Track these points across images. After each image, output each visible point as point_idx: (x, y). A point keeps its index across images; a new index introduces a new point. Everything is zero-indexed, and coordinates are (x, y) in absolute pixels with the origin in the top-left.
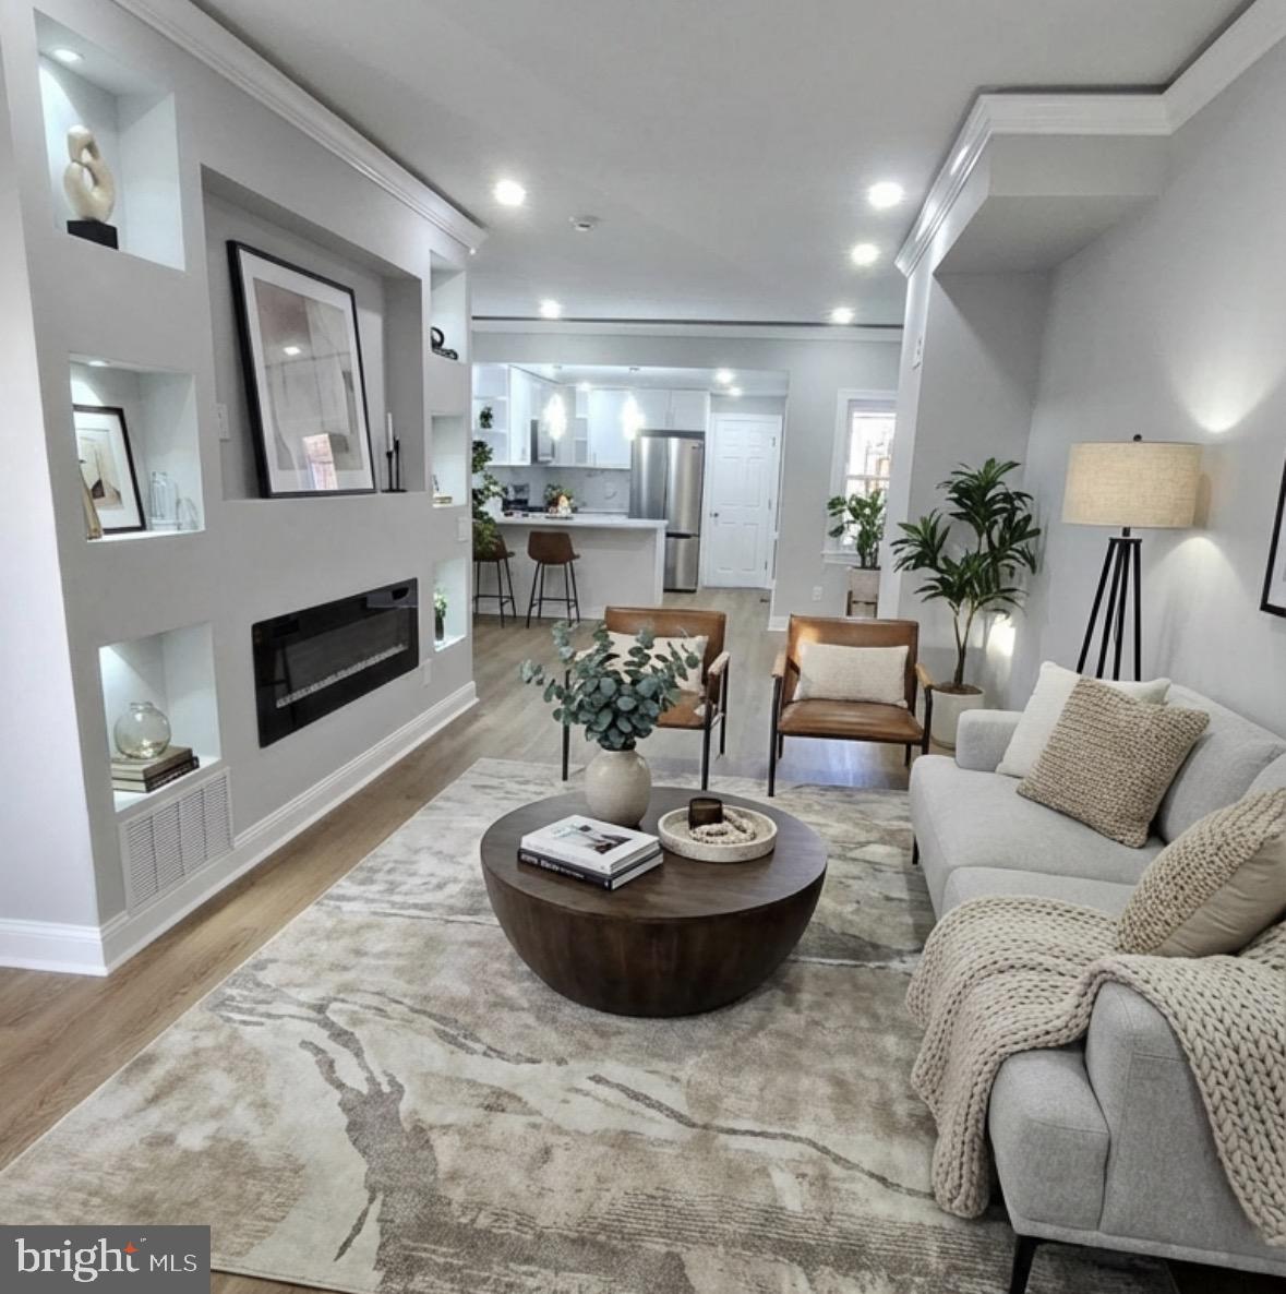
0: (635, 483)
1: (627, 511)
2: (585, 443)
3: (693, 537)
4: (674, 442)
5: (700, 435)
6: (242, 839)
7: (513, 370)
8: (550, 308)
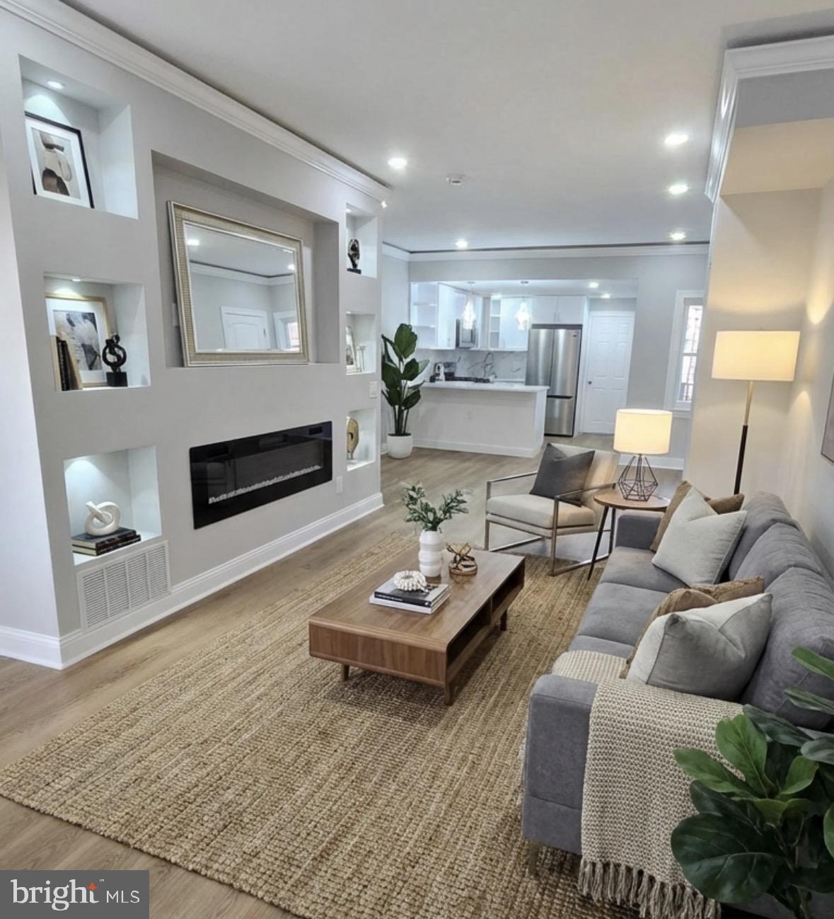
0: (533, 359)
1: (524, 380)
2: (498, 334)
3: (572, 398)
4: (561, 333)
5: (579, 327)
6: (177, 589)
7: (440, 286)
8: (462, 244)
